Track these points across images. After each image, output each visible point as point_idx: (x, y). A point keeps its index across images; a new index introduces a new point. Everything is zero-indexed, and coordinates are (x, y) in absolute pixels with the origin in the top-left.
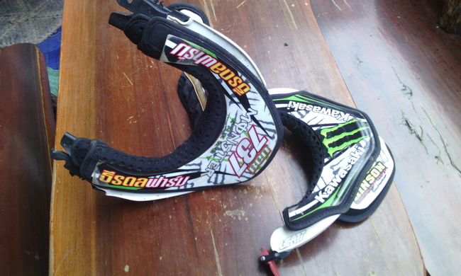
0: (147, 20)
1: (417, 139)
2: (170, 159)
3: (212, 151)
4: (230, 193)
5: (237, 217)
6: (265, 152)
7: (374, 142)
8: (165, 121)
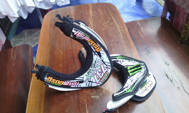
0: (67, 24)
1: (170, 81)
2: (73, 75)
3: (88, 73)
4: (94, 90)
5: (96, 98)
6: (107, 74)
7: (146, 71)
8: (73, 66)
